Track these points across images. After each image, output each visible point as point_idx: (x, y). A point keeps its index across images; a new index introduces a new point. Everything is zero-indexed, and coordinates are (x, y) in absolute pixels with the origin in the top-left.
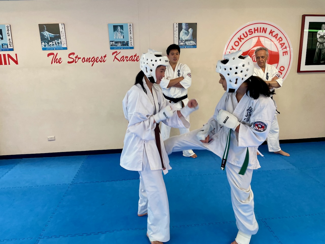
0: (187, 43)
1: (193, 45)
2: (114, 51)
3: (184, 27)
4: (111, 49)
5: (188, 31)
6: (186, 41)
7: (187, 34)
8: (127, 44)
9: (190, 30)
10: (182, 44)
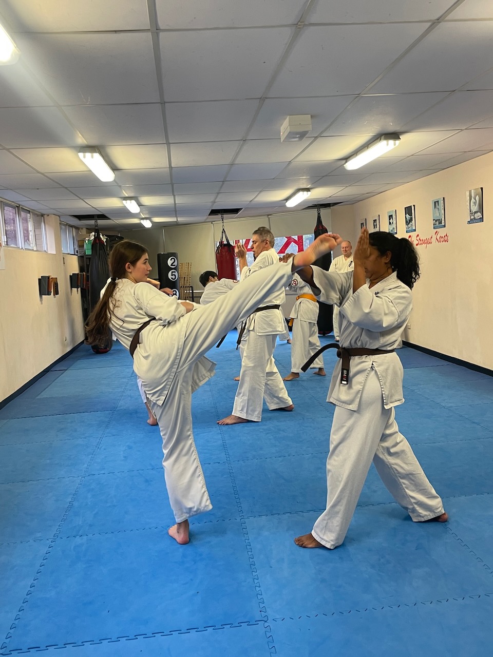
0: (476, 215)
1: (480, 218)
2: (436, 230)
3: (473, 195)
4: (434, 228)
5: (475, 199)
6: (475, 212)
7: (475, 203)
8: (440, 223)
9: (477, 198)
10: (472, 217)
